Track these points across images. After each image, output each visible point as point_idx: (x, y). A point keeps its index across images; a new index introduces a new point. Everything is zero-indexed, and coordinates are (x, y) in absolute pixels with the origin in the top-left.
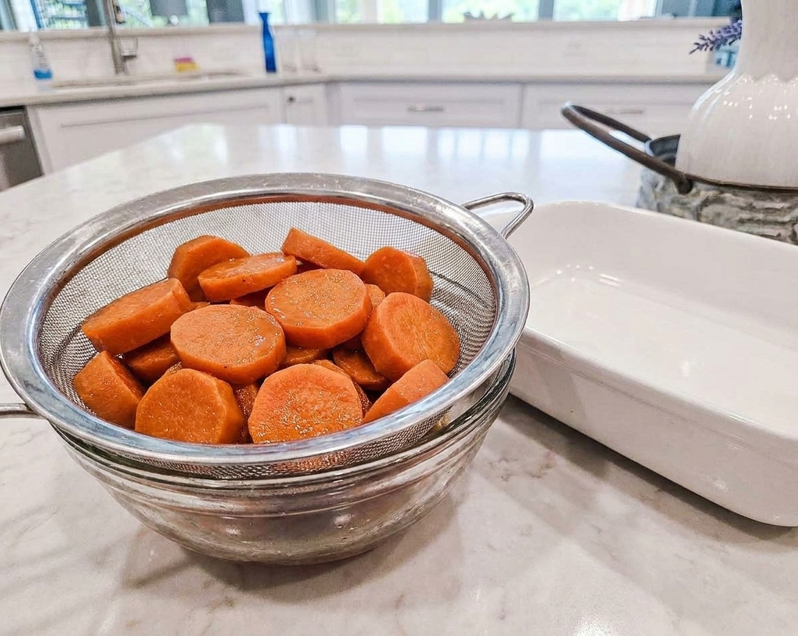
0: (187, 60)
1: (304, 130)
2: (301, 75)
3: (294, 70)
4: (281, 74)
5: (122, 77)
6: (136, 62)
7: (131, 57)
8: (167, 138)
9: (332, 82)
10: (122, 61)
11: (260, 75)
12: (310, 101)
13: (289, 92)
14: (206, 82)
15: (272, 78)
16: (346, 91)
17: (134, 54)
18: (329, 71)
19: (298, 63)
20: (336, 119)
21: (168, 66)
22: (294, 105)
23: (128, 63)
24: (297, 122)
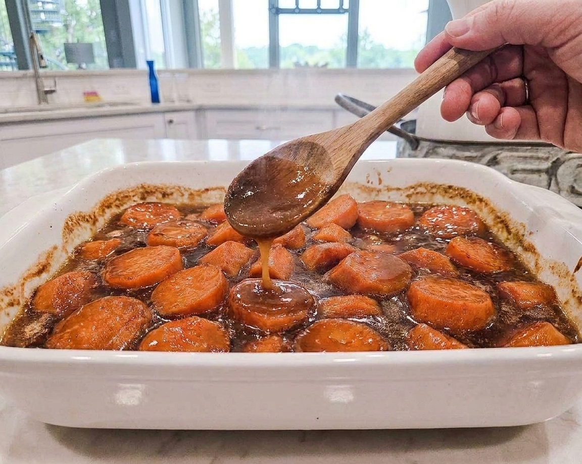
0: (94, 94)
1: (180, 142)
2: (177, 104)
3: (173, 101)
4: (163, 105)
5: (43, 105)
6: (54, 95)
7: (52, 92)
8: (78, 148)
9: (200, 110)
10: (44, 95)
11: (147, 104)
12: (184, 123)
13: (169, 116)
14: (106, 109)
15: (156, 107)
16: (211, 116)
17: (53, 89)
18: (198, 102)
19: (175, 96)
20: (203, 135)
21: (78, 99)
22: (172, 126)
23: (49, 96)
24: (175, 137)
